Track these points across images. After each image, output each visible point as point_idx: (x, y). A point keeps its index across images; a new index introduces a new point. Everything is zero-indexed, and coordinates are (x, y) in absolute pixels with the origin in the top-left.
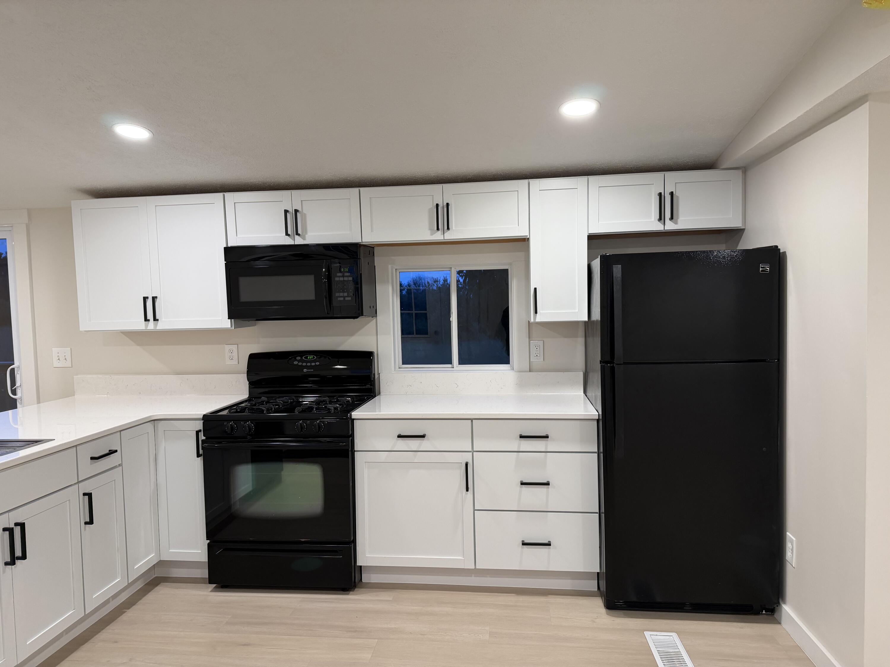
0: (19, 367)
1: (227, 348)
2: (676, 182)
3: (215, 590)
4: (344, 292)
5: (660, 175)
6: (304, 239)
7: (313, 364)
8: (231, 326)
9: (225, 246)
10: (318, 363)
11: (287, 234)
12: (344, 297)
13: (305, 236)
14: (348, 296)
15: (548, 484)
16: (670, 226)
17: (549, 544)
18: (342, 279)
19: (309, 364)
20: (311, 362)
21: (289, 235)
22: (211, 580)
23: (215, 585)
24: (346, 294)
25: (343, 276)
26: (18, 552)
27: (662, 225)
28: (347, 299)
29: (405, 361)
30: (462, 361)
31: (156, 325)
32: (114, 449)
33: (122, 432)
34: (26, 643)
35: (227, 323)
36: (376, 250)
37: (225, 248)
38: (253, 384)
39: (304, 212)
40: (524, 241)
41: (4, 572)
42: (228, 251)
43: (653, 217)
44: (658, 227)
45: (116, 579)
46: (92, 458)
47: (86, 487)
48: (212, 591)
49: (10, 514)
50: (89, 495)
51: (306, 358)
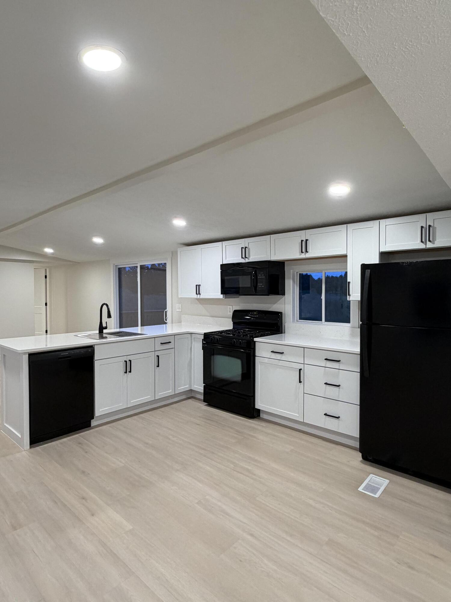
0: (168, 310)
1: (229, 307)
2: (434, 218)
3: (206, 405)
4: (261, 283)
5: (424, 215)
6: (249, 259)
7: (256, 316)
8: (223, 297)
9: (222, 264)
10: (257, 316)
11: (242, 258)
12: (261, 285)
13: (249, 258)
14: (263, 285)
15: (339, 386)
16: (429, 245)
17: (338, 418)
18: (260, 277)
19: (254, 316)
20: (255, 315)
21: (243, 258)
22: (205, 401)
23: (207, 404)
24: (262, 284)
25: (261, 276)
26: (128, 370)
27: (424, 245)
28: (262, 286)
29: (301, 318)
30: (327, 320)
31: (200, 296)
32: (170, 341)
33: (175, 336)
34: (131, 401)
35: (221, 296)
36: (286, 263)
37: (221, 265)
38: (234, 323)
39: (250, 247)
40: (345, 256)
41: (124, 375)
42: (222, 266)
43: (419, 241)
44: (422, 246)
45: (170, 390)
46: (161, 343)
47: (157, 353)
48: (205, 405)
49: (128, 356)
50: (158, 356)
51: (254, 313)
